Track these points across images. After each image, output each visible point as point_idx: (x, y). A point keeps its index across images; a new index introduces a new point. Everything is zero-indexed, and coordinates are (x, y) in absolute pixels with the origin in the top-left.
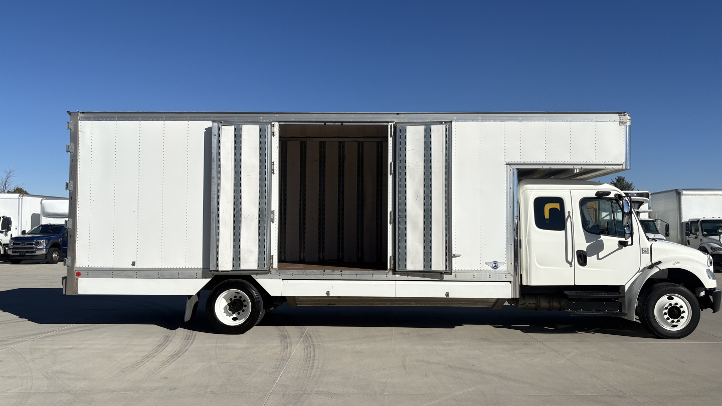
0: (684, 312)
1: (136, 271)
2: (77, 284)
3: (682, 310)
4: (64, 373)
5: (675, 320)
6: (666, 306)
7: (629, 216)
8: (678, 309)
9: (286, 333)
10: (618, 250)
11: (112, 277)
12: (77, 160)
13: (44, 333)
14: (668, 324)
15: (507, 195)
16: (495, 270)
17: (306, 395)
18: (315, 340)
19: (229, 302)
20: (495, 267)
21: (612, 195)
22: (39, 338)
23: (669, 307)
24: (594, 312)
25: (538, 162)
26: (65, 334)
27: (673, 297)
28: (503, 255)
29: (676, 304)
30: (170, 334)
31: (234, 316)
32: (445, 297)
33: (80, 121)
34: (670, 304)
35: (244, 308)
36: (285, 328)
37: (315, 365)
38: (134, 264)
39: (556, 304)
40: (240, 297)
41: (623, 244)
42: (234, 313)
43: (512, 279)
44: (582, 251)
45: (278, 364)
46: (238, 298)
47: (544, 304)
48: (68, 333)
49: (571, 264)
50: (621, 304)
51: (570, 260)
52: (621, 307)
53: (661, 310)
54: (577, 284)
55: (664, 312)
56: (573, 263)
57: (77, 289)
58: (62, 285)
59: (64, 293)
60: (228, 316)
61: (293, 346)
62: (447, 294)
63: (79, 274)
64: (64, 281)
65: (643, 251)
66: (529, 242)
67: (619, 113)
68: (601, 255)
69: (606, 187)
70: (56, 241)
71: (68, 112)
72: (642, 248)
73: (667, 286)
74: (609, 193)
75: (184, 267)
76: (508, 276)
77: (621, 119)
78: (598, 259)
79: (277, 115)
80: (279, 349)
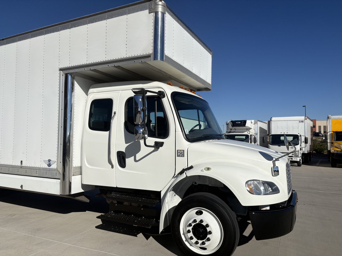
0: (211, 233)
3: (208, 229)
5: (201, 241)
6: (191, 222)
8: (204, 228)
10: (153, 151)
16: (49, 167)
20: (49, 165)
23: (193, 224)
25: (81, 65)
27: (203, 211)
29: (202, 221)
34: (195, 221)
41: (158, 145)
43: (60, 177)
44: (122, 152)
62: (22, 187)
65: (179, 153)
68: (139, 156)
78: (136, 161)
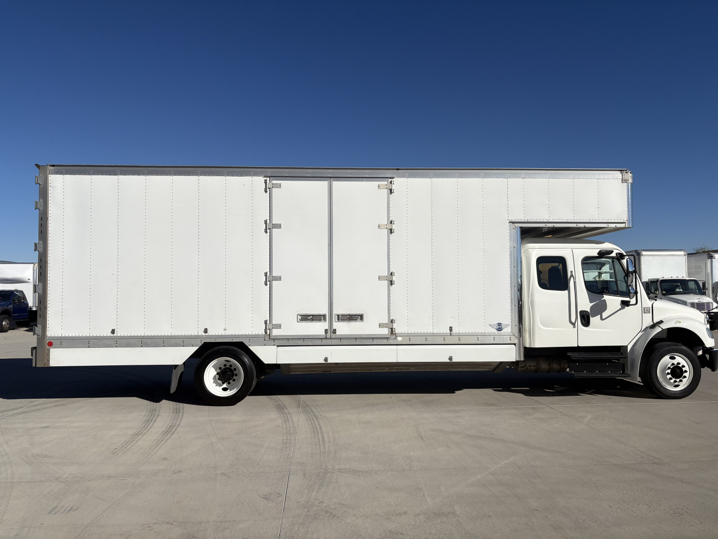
0: (686, 371)
1: (116, 340)
2: (49, 355)
3: (684, 369)
4: (46, 456)
5: (678, 380)
6: (669, 366)
7: (633, 275)
8: (681, 369)
9: (281, 403)
10: (620, 309)
11: (89, 347)
12: (47, 219)
13: (13, 410)
14: (670, 384)
15: (510, 255)
16: (499, 332)
17: (329, 474)
18: (314, 410)
19: (219, 371)
20: (500, 329)
21: (613, 255)
22: (8, 416)
23: (671, 367)
24: (597, 374)
25: (542, 221)
26: (36, 410)
27: (675, 356)
28: (507, 317)
29: (679, 363)
30: (155, 408)
31: (225, 386)
32: (449, 361)
33: (50, 175)
34: (673, 364)
35: (234, 377)
36: (278, 398)
37: (326, 438)
38: (113, 332)
39: (556, 366)
40: (231, 366)
41: (625, 304)
42: (223, 383)
43: (516, 341)
44: (585, 311)
45: (285, 438)
46: (228, 366)
47: (544, 366)
48: (39, 410)
49: (575, 325)
50: (624, 365)
51: (573, 320)
52: (623, 367)
53: (663, 370)
54: (580, 345)
55: (667, 372)
56: (576, 324)
57: (49, 361)
58: (32, 356)
59: (34, 365)
60: (218, 387)
61: (293, 417)
62: (451, 358)
63: (50, 344)
64: (34, 351)
65: (645, 311)
66: (532, 303)
67: (621, 170)
68: (605, 315)
69: (607, 246)
70: (6, 307)
71: (36, 165)
72: (644, 308)
73: (669, 345)
74: (612, 252)
75: (170, 335)
76: (513, 338)
77: (624, 176)
78: (602, 319)
79: (270, 170)
80: (279, 421)
